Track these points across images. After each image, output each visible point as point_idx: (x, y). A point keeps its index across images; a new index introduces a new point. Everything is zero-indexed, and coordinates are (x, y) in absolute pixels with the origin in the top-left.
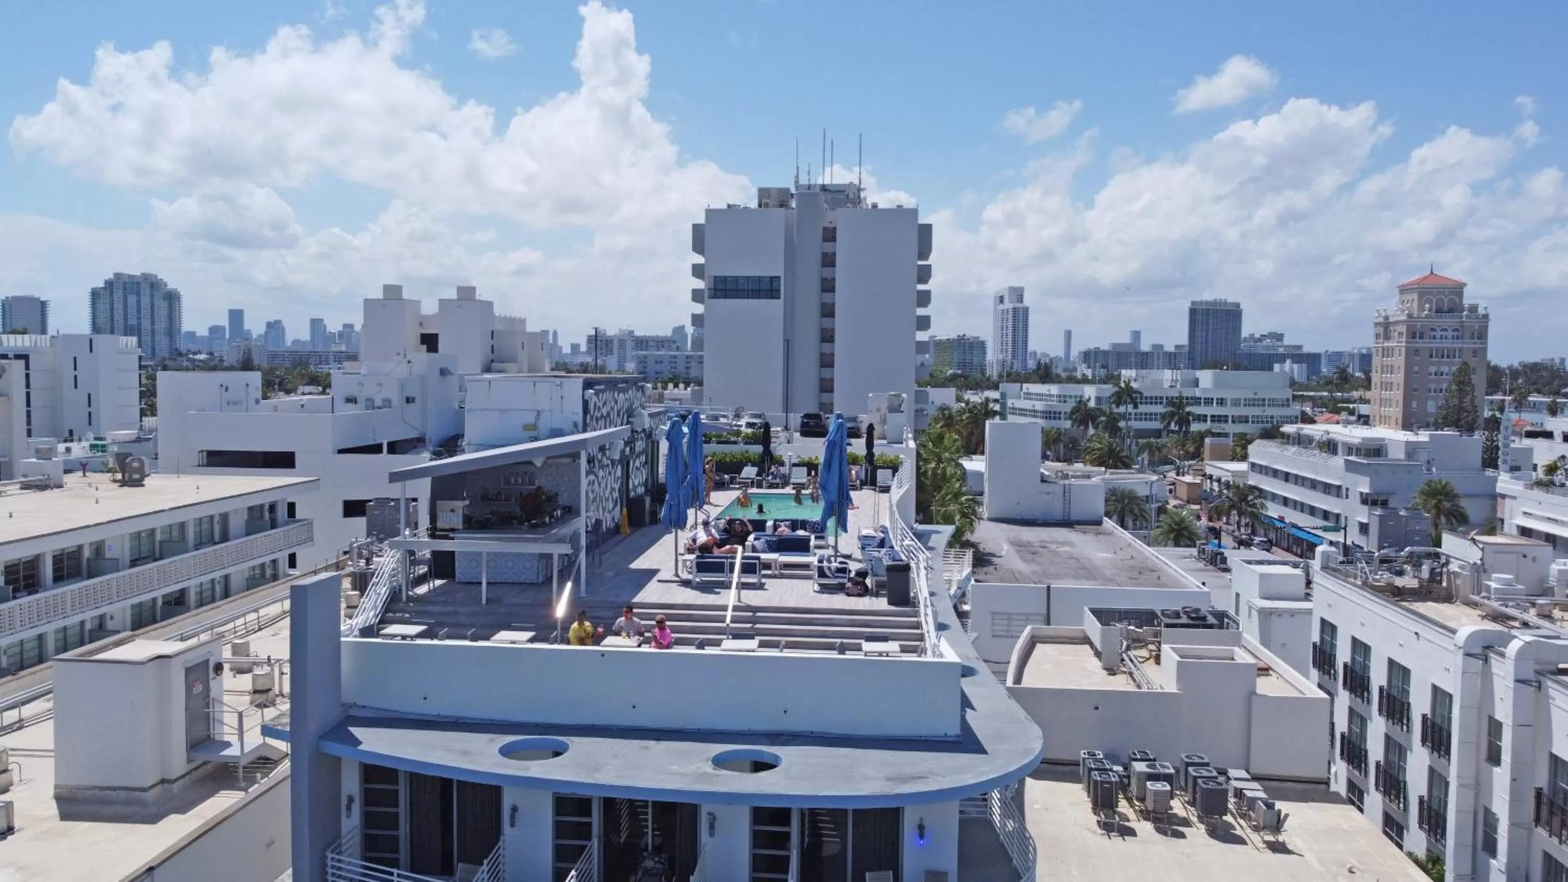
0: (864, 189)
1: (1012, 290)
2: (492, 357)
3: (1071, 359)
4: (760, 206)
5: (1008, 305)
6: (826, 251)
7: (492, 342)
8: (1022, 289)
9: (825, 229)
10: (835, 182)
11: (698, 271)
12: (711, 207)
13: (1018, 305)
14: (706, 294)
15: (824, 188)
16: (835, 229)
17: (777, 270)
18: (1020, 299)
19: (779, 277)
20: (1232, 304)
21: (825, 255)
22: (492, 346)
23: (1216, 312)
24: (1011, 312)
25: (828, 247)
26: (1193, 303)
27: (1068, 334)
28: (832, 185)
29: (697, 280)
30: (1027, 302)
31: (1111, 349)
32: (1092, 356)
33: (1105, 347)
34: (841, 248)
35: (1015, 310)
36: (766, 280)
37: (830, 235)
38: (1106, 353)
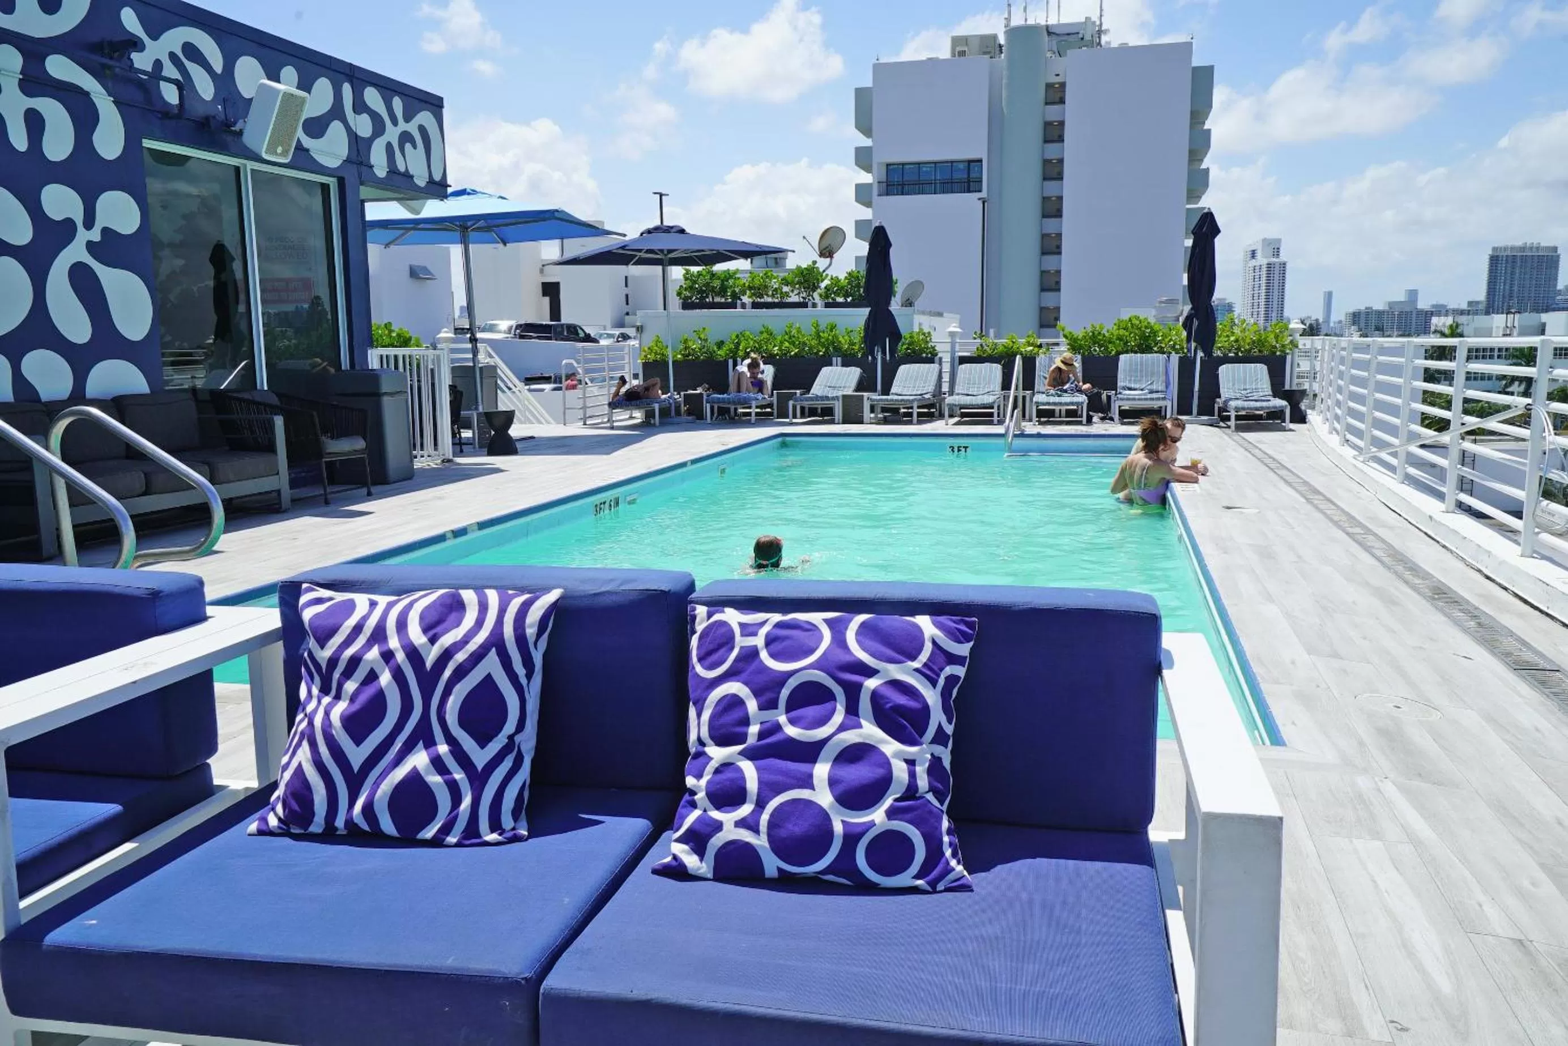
0: (1106, 32)
1: (1266, 242)
2: (626, 309)
3: (1332, 325)
4: (953, 55)
5: (1262, 260)
6: (1049, 119)
7: (626, 291)
8: (1279, 241)
9: (1049, 86)
10: (1064, 20)
11: (863, 158)
12: (882, 61)
13: (1275, 260)
14: (875, 191)
15: (1049, 31)
16: (1063, 85)
17: (978, 151)
18: (1277, 252)
19: (980, 161)
20: (1547, 248)
21: (1048, 125)
22: (627, 296)
23: (1524, 259)
24: (1264, 269)
25: (1053, 113)
26: (1495, 249)
27: (1329, 296)
28: (1059, 25)
29: (863, 173)
30: (1283, 257)
31: (1387, 308)
32: (1363, 317)
33: (1379, 306)
34: (1072, 113)
35: (1269, 266)
36: (961, 166)
37: (1056, 94)
38: (1380, 313)
